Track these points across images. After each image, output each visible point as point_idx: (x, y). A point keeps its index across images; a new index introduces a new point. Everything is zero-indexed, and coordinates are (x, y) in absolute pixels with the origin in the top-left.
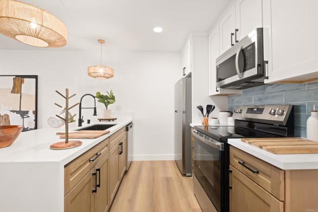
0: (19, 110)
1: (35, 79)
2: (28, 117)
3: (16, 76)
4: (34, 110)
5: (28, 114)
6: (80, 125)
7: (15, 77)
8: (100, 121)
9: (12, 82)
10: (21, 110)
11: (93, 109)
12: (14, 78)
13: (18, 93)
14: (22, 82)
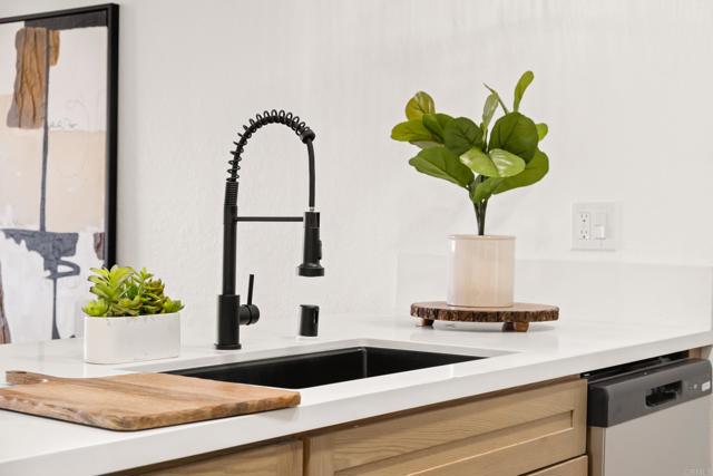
0: (36, 227)
1: (102, 32)
2: (76, 270)
3: (30, 20)
4: (102, 228)
5: (71, 251)
6: (228, 339)
7: (21, 25)
8: (428, 324)
9: (11, 55)
10: (49, 229)
11: (301, 226)
12: (18, 34)
13: (34, 123)
14: (51, 53)
